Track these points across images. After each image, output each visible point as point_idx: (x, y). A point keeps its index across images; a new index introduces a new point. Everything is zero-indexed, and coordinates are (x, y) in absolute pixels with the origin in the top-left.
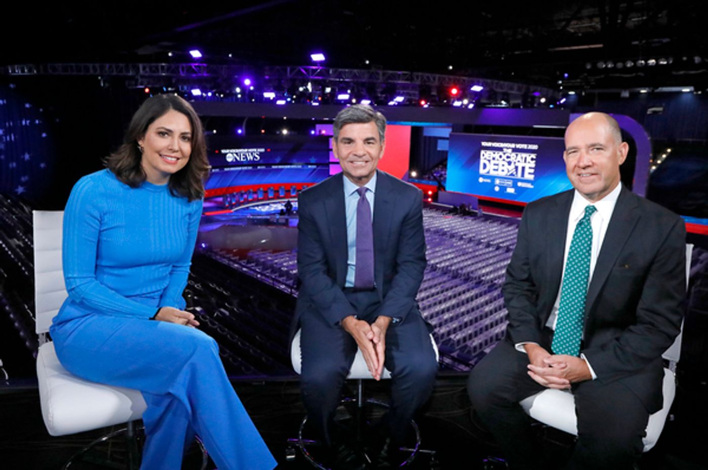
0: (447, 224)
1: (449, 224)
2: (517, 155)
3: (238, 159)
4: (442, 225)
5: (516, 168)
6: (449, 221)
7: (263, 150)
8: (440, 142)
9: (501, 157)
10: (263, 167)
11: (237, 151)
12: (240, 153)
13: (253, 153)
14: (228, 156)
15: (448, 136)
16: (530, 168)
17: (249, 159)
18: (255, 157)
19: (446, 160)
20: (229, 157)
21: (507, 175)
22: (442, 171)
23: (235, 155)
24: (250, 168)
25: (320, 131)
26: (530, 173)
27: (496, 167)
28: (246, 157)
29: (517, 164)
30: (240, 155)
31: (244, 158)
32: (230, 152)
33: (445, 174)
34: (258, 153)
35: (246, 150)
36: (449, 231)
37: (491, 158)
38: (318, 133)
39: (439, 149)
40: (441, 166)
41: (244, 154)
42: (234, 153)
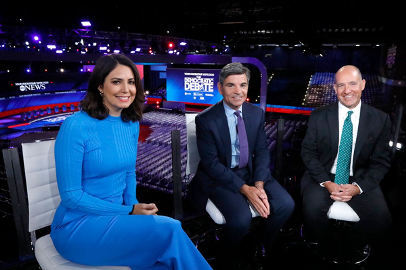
0: (170, 119)
1: (171, 119)
2: (204, 79)
3: (29, 89)
4: (167, 120)
5: (204, 86)
6: (171, 117)
7: (47, 83)
8: (161, 73)
9: (195, 81)
10: (49, 94)
11: (28, 84)
12: (30, 85)
13: (40, 85)
14: (21, 87)
15: (165, 70)
16: (211, 86)
17: (37, 89)
18: (41, 87)
19: (165, 83)
20: (22, 88)
21: (199, 90)
22: (163, 90)
23: (26, 86)
24: (39, 94)
25: (87, 69)
26: (211, 89)
27: (193, 86)
28: (35, 88)
29: (204, 84)
30: (31, 87)
31: (33, 88)
32: (22, 85)
33: (166, 92)
34: (44, 85)
35: (35, 83)
36: (171, 123)
37: (190, 82)
38: (85, 71)
39: (161, 77)
40: (162, 87)
41: (34, 85)
42: (26, 85)
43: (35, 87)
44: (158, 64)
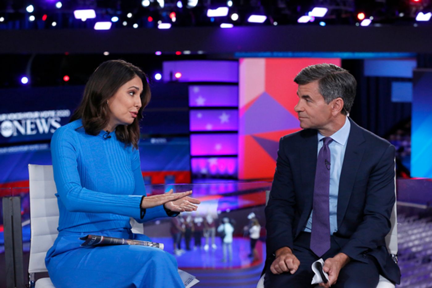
0: (416, 239)
1: (421, 239)
3: (22, 130)
4: (408, 242)
6: (421, 233)
7: (66, 113)
8: (395, 86)
11: (20, 116)
12: (26, 119)
13: (49, 120)
14: (4, 125)
15: (409, 74)
17: (41, 130)
18: (51, 127)
19: (408, 120)
20: (6, 128)
22: (402, 140)
23: (16, 124)
25: (172, 74)
28: (37, 128)
30: (26, 124)
31: (32, 130)
32: (6, 120)
33: (409, 146)
34: (59, 120)
35: (36, 114)
36: (419, 252)
38: (167, 78)
39: (395, 99)
40: (399, 132)
41: (33, 121)
42: (15, 120)
43: (36, 124)
44: (387, 55)
